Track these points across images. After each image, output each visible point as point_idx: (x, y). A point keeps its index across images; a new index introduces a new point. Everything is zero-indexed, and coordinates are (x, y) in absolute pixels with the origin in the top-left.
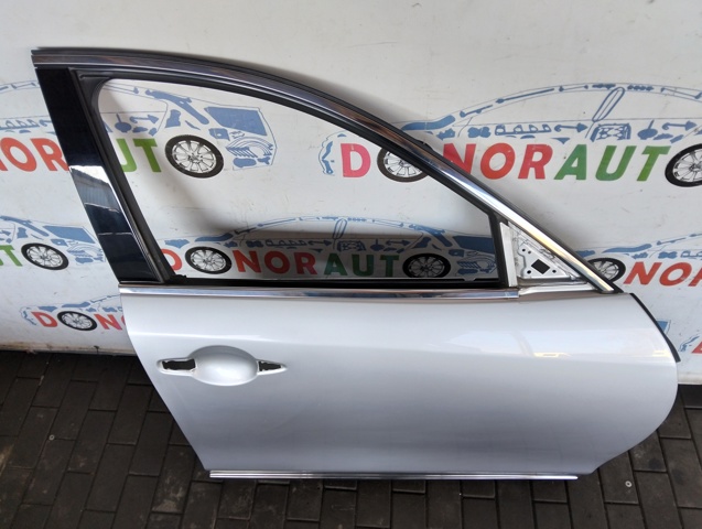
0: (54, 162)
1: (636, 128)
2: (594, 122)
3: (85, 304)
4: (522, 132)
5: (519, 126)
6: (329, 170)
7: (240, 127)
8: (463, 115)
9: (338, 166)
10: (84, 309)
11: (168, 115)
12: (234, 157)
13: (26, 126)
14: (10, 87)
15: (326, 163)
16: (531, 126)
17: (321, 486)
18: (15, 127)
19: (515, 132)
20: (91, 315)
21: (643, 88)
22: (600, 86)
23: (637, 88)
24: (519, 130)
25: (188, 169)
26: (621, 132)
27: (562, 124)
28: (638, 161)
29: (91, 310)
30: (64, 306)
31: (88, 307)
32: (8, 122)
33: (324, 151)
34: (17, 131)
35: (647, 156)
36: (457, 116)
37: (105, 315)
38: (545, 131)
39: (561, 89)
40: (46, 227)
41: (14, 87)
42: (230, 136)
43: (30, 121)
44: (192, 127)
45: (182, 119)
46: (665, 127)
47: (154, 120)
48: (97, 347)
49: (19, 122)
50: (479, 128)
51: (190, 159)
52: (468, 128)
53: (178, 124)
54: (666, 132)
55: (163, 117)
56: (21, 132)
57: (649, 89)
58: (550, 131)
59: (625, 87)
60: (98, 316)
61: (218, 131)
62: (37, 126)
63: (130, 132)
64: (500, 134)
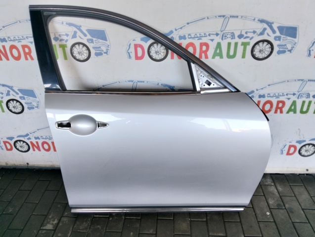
0: (28, 56)
1: (237, 34)
2: (222, 31)
3: (27, 135)
4: (197, 37)
5: (196, 35)
6: (130, 57)
7: (98, 38)
8: (176, 30)
9: (133, 55)
10: (26, 138)
11: (73, 33)
12: (95, 51)
13: (21, 39)
14: (18, 22)
15: (129, 53)
16: (200, 34)
17: (123, 217)
18: (16, 40)
19: (195, 37)
20: (28, 142)
21: (235, 17)
22: (220, 16)
23: (233, 17)
24: (196, 36)
25: (77, 58)
26: (232, 36)
27: (211, 33)
28: (240, 49)
29: (29, 139)
30: (18, 137)
31: (28, 137)
32: (14, 37)
33: (128, 48)
34: (17, 41)
35: (243, 46)
36: (174, 30)
37: (34, 141)
38: (205, 36)
39: (208, 18)
40: (19, 90)
41: (20, 22)
42: (94, 42)
43: (23, 37)
44: (81, 38)
45: (77, 35)
46: (246, 33)
47: (67, 35)
48: (28, 164)
49: (18, 37)
50: (182, 35)
51: (79, 53)
52: (178, 36)
53: (76, 37)
54: (247, 35)
55: (71, 34)
56: (19, 42)
57: (237, 17)
58: (207, 36)
59: (229, 16)
60: (31, 143)
61: (90, 40)
62: (25, 39)
63: (58, 41)
64: (190, 38)
